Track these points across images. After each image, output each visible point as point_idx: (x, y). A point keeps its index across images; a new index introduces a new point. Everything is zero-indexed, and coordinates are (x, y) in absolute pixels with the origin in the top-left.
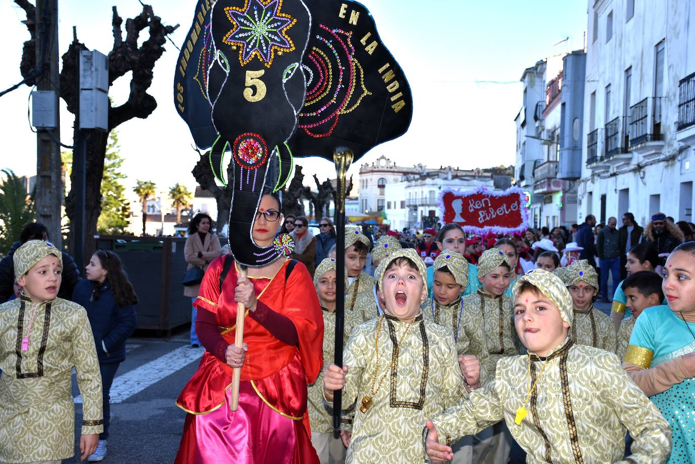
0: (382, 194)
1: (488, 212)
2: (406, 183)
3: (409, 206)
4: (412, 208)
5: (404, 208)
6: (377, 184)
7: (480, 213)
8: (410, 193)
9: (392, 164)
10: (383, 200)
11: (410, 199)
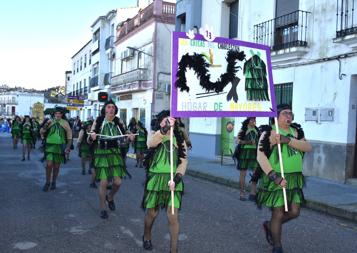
4: (2, 105)
11: (1, 101)
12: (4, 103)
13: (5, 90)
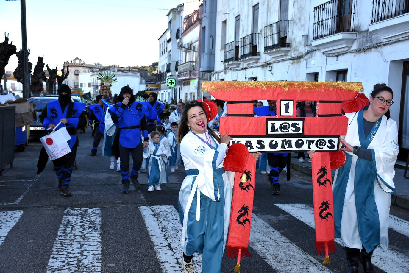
0: (77, 79)
4: (95, 87)
5: (90, 87)
6: (74, 73)
8: (94, 79)
9: (82, 62)
10: (78, 82)
11: (94, 82)
12: (96, 84)
13: (98, 70)
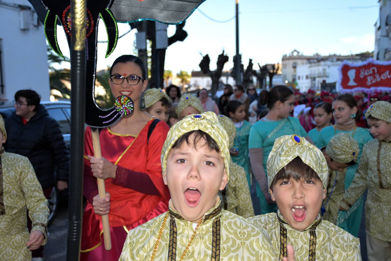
0: (295, 71)
1: (375, 77)
2: (309, 65)
3: (311, 78)
5: (308, 79)
6: (292, 66)
7: (368, 78)
8: (311, 71)
9: (300, 54)
10: (295, 75)
11: (311, 74)
12: (314, 76)
13: (315, 61)
